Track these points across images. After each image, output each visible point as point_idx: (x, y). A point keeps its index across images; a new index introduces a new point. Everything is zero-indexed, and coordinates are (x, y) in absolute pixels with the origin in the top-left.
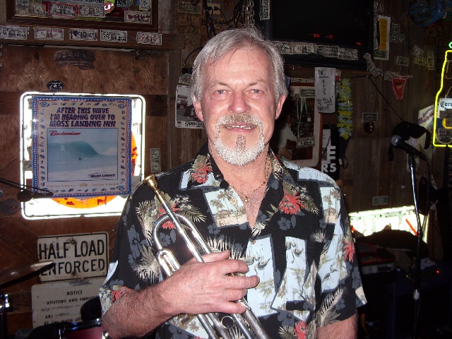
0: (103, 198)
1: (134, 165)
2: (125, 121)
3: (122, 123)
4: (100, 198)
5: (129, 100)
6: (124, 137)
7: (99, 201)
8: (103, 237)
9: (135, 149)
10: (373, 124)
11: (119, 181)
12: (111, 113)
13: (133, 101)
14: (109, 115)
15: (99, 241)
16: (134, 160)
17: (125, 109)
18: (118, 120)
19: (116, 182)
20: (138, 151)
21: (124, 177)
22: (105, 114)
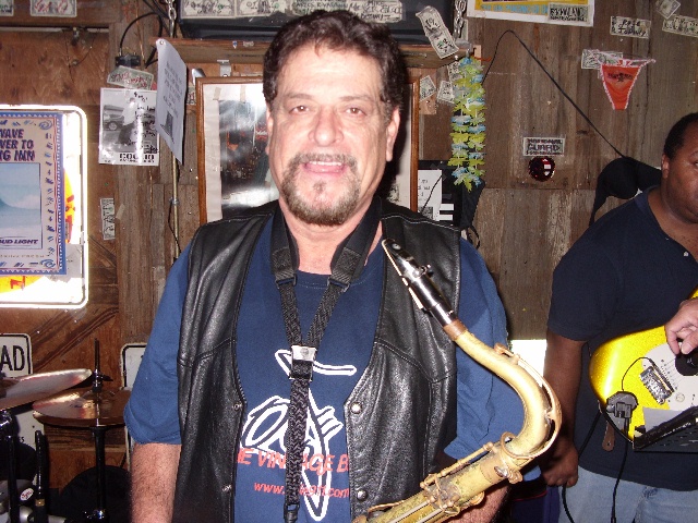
0: (19, 278)
1: (71, 225)
2: (51, 152)
3: (47, 155)
4: (14, 277)
5: (58, 115)
6: (52, 178)
7: (13, 283)
8: (21, 342)
9: (70, 199)
10: (551, 162)
11: (45, 251)
12: (26, 137)
13: (64, 116)
14: (24, 141)
15: (15, 348)
16: (70, 218)
17: (51, 131)
18: (39, 149)
19: (40, 253)
20: (76, 203)
21: (53, 245)
22: (17, 139)
